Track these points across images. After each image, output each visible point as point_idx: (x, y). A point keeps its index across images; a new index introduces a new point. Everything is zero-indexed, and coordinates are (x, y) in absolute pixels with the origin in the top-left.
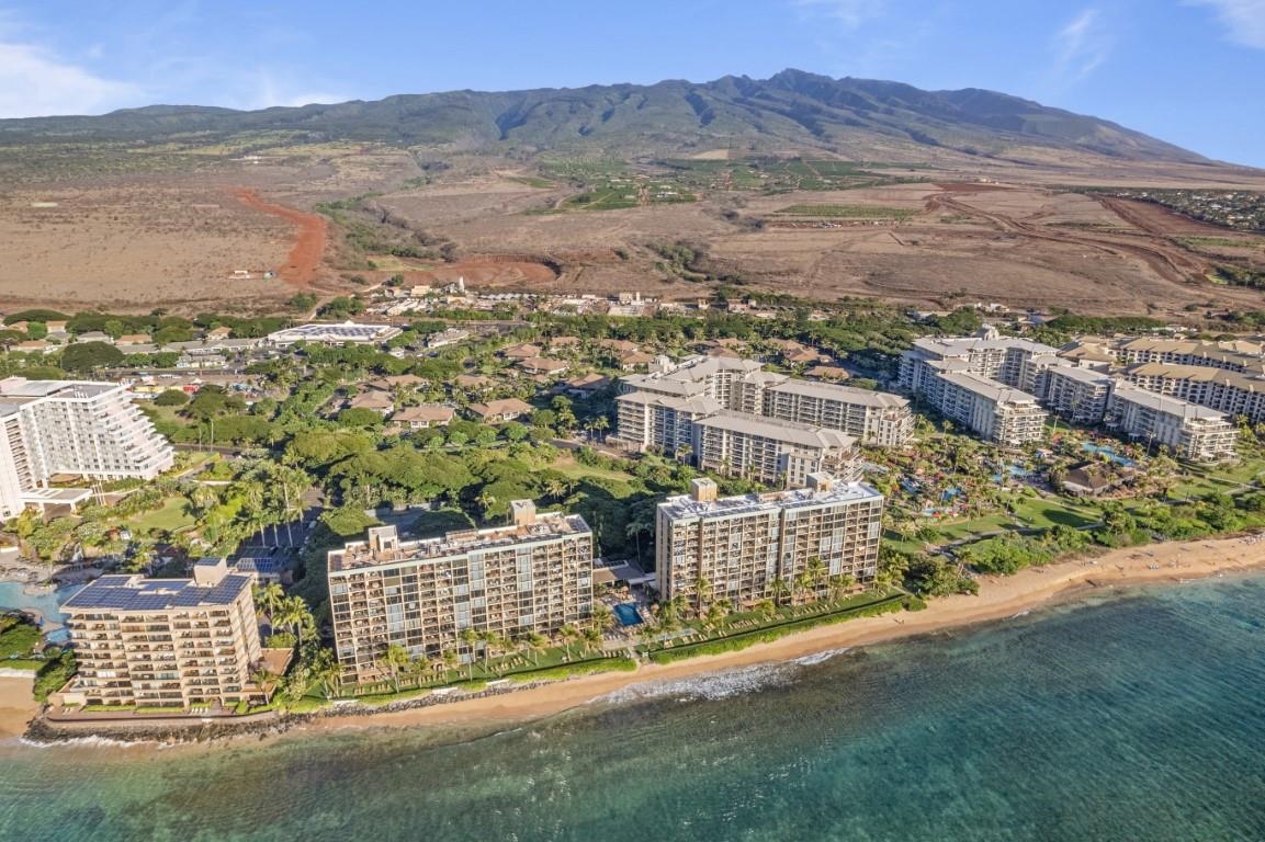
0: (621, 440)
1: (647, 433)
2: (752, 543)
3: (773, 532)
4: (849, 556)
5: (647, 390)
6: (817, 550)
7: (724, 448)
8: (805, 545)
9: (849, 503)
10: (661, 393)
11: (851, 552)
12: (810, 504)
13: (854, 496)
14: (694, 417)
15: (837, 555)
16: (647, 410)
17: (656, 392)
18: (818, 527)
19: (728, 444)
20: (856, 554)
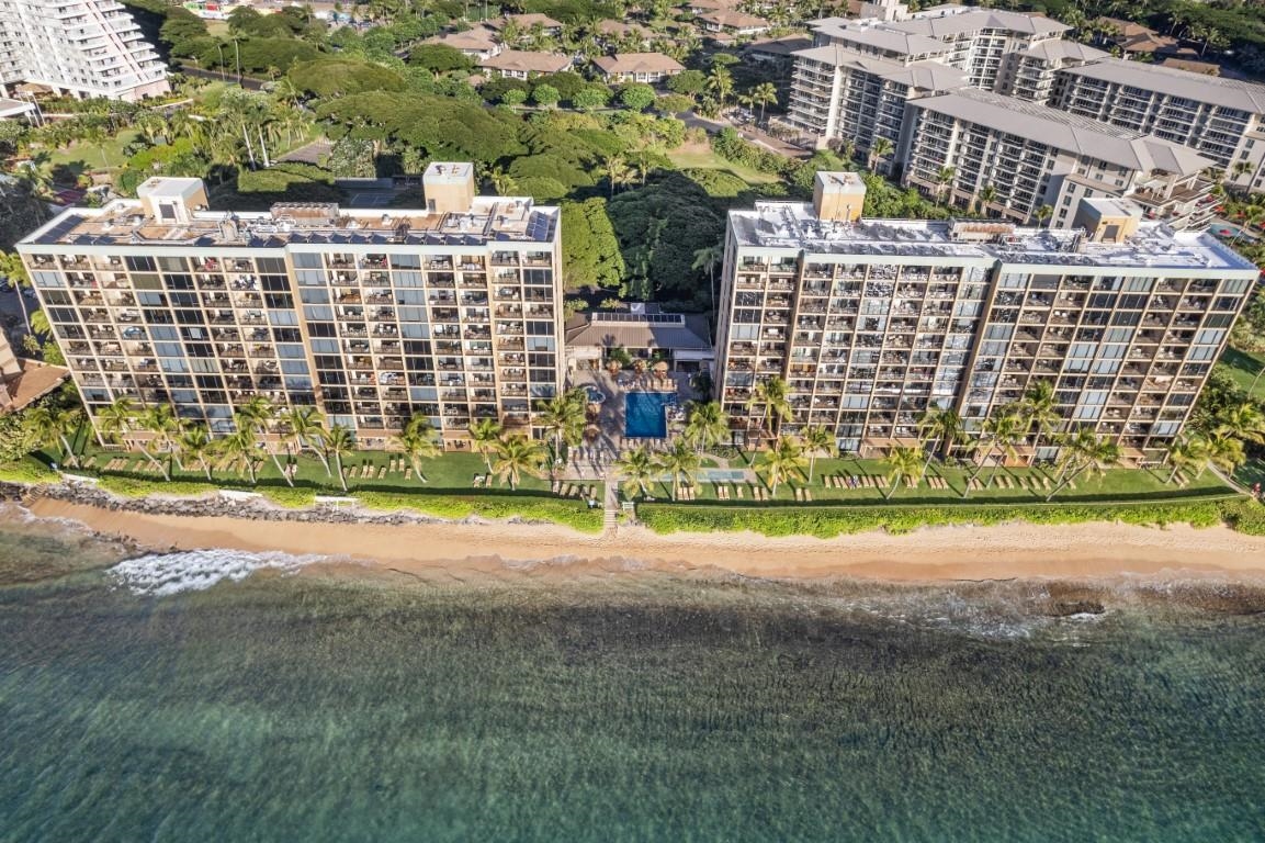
0: (792, 127)
1: (832, 117)
2: (912, 322)
3: (965, 309)
4: (1130, 390)
5: (846, 43)
6: (1057, 365)
7: (951, 153)
8: (1031, 349)
9: (1162, 275)
10: (868, 48)
11: (1138, 383)
12: (1066, 262)
13: (1181, 261)
14: (911, 93)
15: (1099, 383)
16: (838, 76)
17: (859, 46)
18: (1074, 317)
19: (958, 147)
20: (1147, 388)
